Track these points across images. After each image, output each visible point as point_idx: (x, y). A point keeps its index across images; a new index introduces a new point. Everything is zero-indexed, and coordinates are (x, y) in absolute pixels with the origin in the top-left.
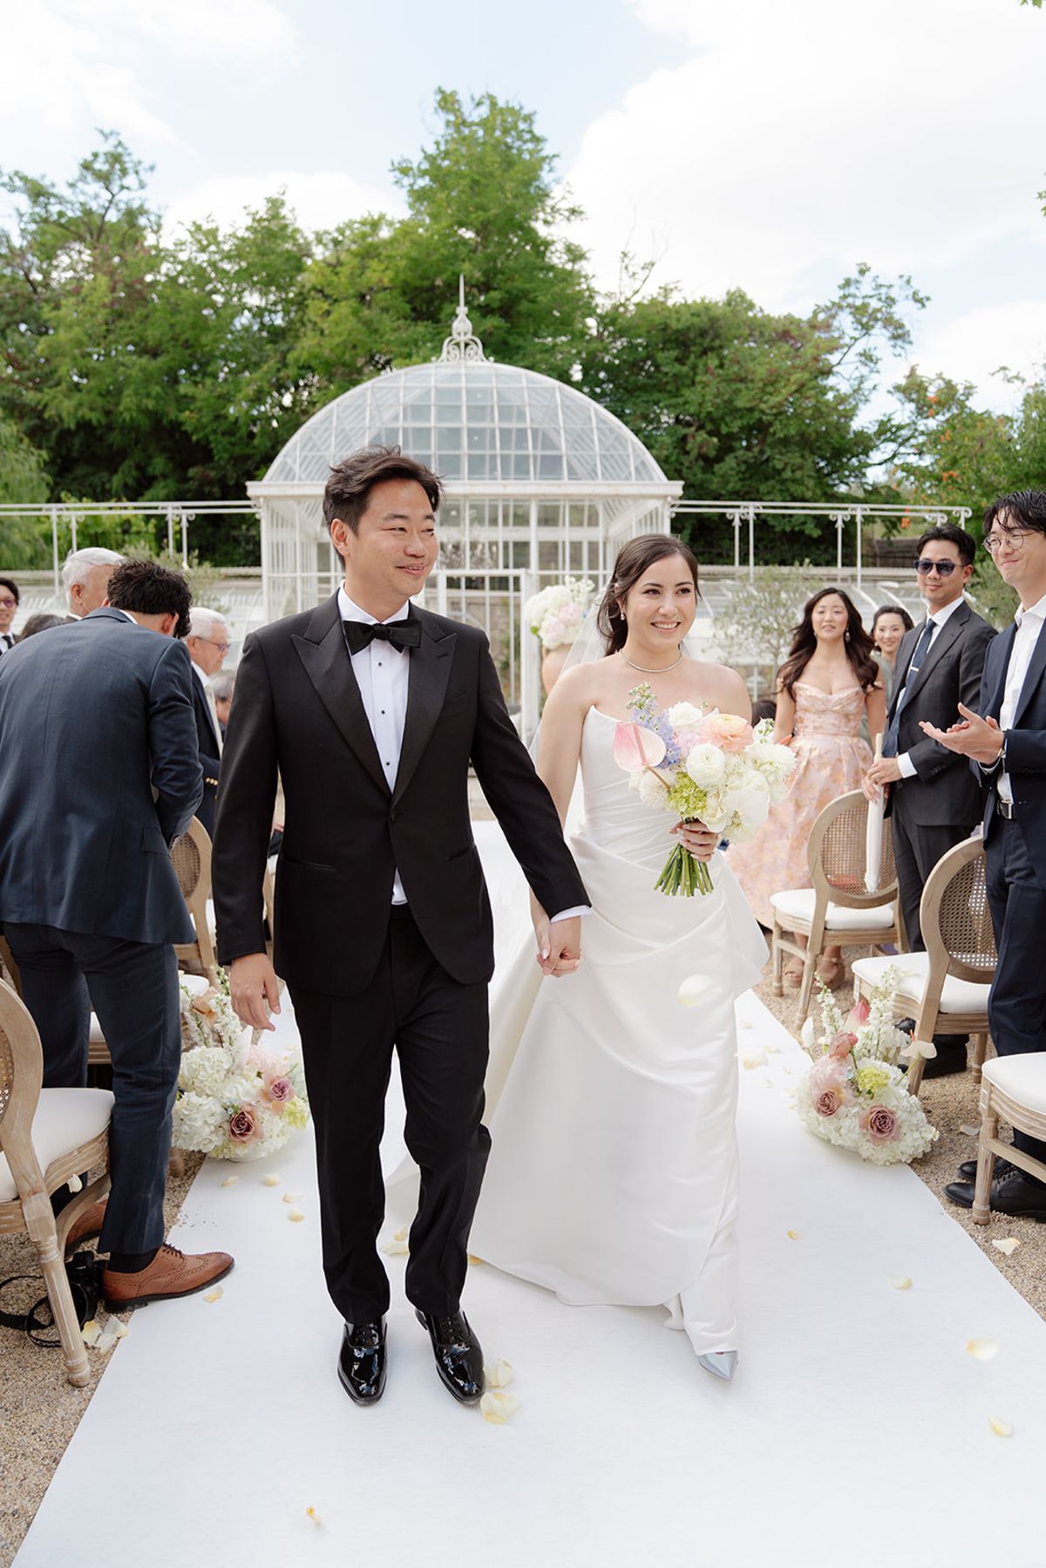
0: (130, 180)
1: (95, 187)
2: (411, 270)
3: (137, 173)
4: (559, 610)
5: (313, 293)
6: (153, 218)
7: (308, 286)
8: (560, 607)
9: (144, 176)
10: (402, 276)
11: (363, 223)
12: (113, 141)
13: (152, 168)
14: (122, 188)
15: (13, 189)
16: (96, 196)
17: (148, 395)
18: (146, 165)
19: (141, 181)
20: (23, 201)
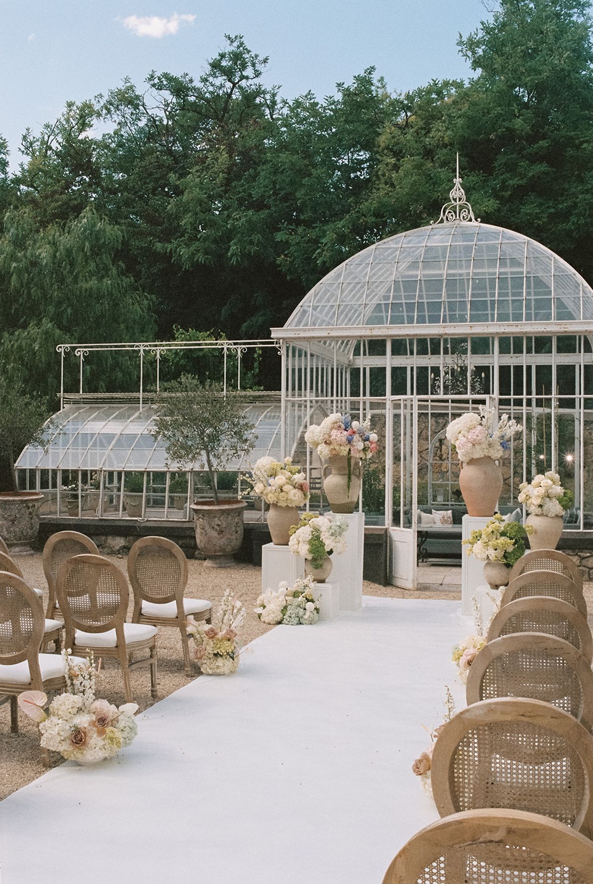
0: (249, 72)
1: (220, 80)
2: (468, 127)
3: (254, 65)
4: (468, 432)
5: (386, 151)
6: (268, 97)
7: (383, 145)
8: (469, 430)
9: (258, 67)
10: (461, 132)
11: (429, 92)
12: (236, 44)
13: (265, 61)
14: (243, 77)
15: (160, 88)
16: (222, 86)
17: (251, 243)
18: (261, 58)
19: (256, 71)
20: (167, 95)
